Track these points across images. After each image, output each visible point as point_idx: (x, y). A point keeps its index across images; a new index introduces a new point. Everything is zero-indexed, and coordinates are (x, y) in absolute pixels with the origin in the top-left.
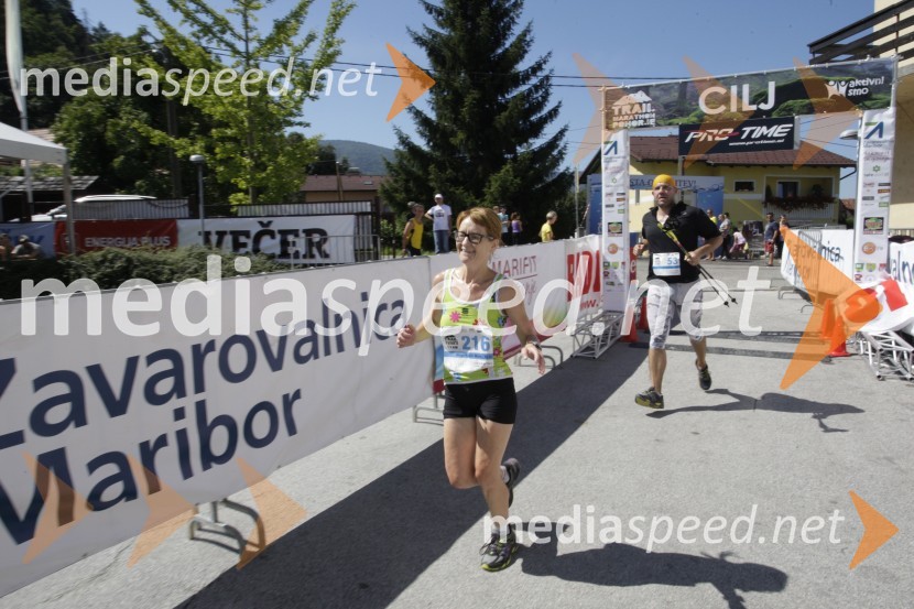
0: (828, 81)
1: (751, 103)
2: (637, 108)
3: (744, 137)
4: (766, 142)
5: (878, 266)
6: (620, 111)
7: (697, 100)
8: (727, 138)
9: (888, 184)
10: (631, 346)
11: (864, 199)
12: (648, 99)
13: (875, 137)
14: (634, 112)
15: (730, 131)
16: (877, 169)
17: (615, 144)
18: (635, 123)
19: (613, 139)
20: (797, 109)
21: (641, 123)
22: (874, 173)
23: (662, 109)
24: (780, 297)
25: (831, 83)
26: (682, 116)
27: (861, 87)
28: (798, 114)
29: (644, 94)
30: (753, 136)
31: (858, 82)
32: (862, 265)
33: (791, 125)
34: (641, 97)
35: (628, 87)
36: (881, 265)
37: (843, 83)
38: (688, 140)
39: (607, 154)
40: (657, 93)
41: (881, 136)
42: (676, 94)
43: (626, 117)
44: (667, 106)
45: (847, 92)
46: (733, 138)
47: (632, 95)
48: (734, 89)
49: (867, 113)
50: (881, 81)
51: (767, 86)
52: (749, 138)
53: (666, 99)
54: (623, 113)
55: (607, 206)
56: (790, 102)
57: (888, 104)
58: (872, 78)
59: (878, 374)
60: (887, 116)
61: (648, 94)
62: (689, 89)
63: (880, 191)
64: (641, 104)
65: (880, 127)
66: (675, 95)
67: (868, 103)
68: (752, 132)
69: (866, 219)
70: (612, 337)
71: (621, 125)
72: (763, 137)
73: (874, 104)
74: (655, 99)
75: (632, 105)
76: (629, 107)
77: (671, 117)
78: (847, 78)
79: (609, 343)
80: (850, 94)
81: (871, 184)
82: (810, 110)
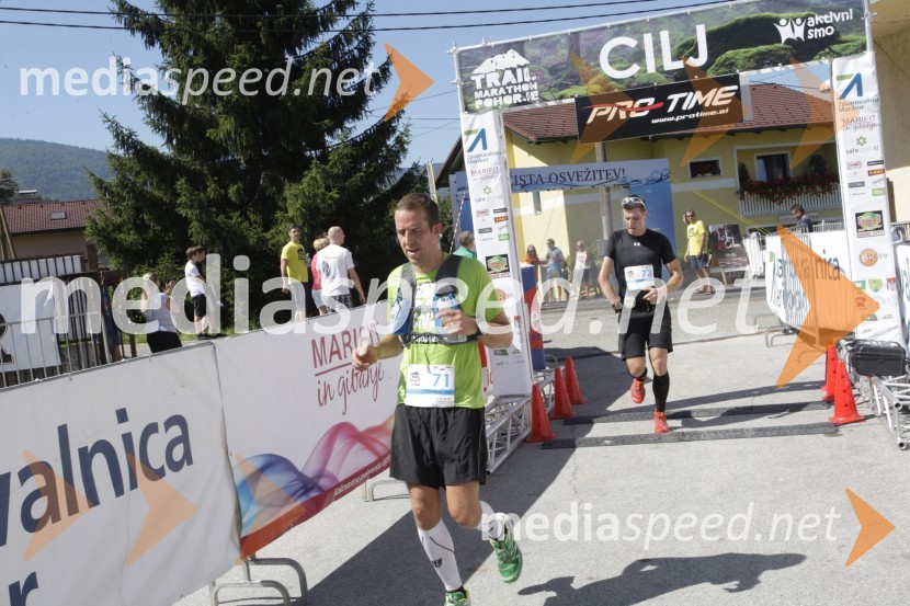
0: (777, 21)
1: (676, 58)
2: (508, 76)
3: (671, 109)
4: (702, 114)
5: (885, 282)
6: (484, 82)
7: (597, 58)
8: (646, 113)
9: (881, 162)
10: (544, 447)
11: (851, 185)
12: (523, 61)
13: (853, 96)
14: (504, 83)
15: (651, 101)
16: (862, 141)
17: (482, 134)
18: (508, 100)
19: (477, 127)
20: (741, 63)
21: (518, 98)
22: (858, 147)
23: (547, 76)
24: (769, 344)
25: (783, 22)
26: (577, 83)
27: (824, 25)
28: (744, 68)
29: (517, 54)
30: (684, 108)
31: (819, 19)
32: (863, 282)
33: (735, 87)
34: (512, 58)
35: (493, 44)
36: (889, 280)
37: (799, 21)
38: (590, 120)
39: (471, 149)
40: (537, 52)
41: (860, 93)
42: (565, 52)
43: (494, 91)
44: (553, 70)
45: (806, 34)
46: (655, 113)
47: (498, 58)
48: (648, 39)
49: (836, 61)
50: (849, 15)
51: (695, 31)
52: (678, 111)
53: (551, 59)
54: (489, 85)
55: (481, 231)
56: (730, 53)
57: (863, 47)
58: (836, 12)
59: (899, 440)
60: (864, 64)
61: (522, 54)
62: (582, 42)
63: (871, 173)
64: (514, 71)
65: (858, 80)
66: (563, 53)
67: (836, 47)
68: (682, 101)
69: (858, 215)
70: (513, 438)
71: (488, 103)
72: (698, 107)
73: (844, 49)
74: (534, 60)
75: (502, 73)
76: (497, 75)
77: (561, 87)
78: (803, 14)
79: (510, 446)
80: (810, 37)
81: (857, 164)
82: (760, 62)
